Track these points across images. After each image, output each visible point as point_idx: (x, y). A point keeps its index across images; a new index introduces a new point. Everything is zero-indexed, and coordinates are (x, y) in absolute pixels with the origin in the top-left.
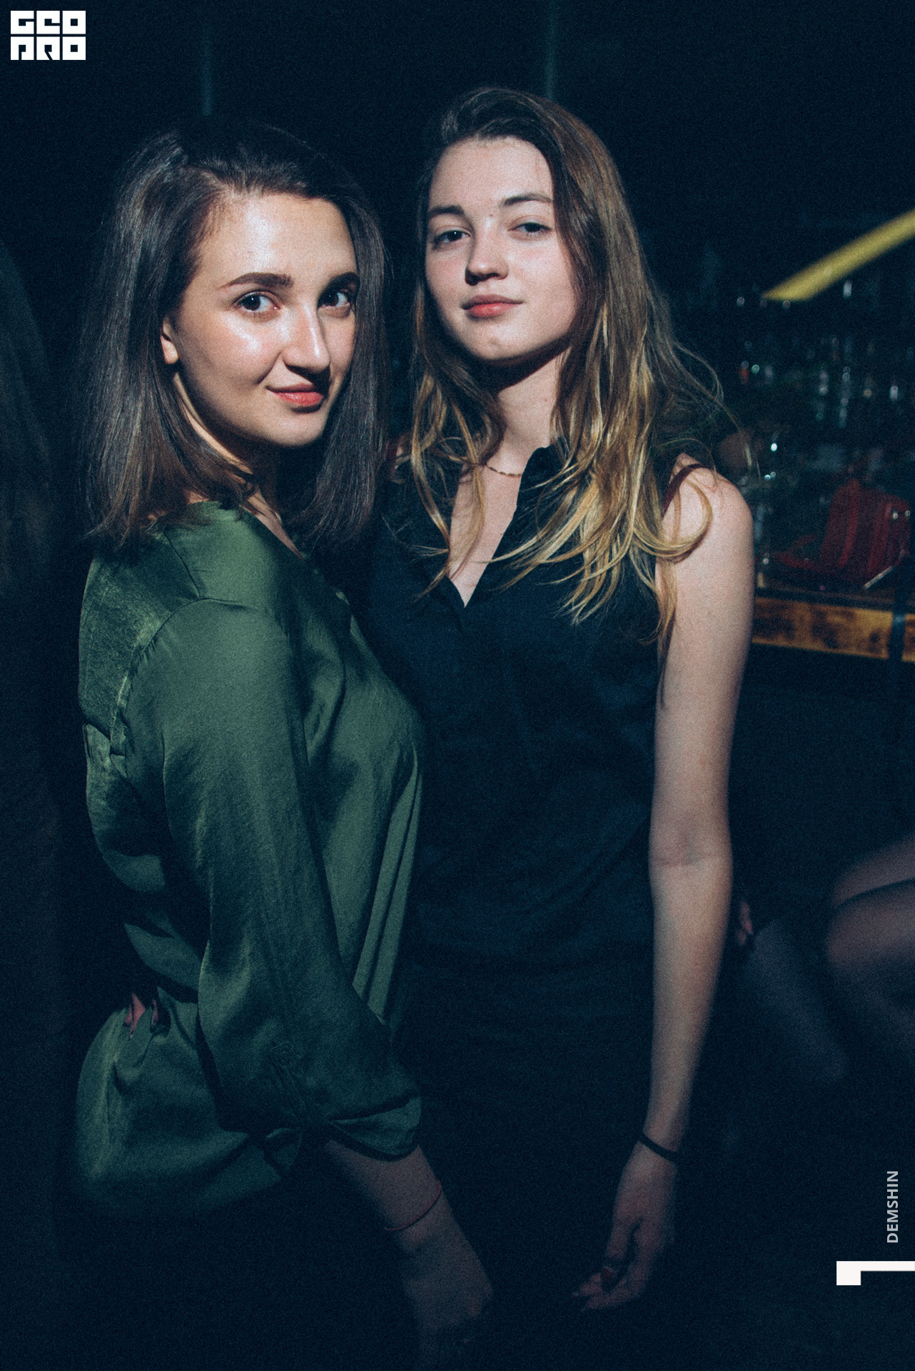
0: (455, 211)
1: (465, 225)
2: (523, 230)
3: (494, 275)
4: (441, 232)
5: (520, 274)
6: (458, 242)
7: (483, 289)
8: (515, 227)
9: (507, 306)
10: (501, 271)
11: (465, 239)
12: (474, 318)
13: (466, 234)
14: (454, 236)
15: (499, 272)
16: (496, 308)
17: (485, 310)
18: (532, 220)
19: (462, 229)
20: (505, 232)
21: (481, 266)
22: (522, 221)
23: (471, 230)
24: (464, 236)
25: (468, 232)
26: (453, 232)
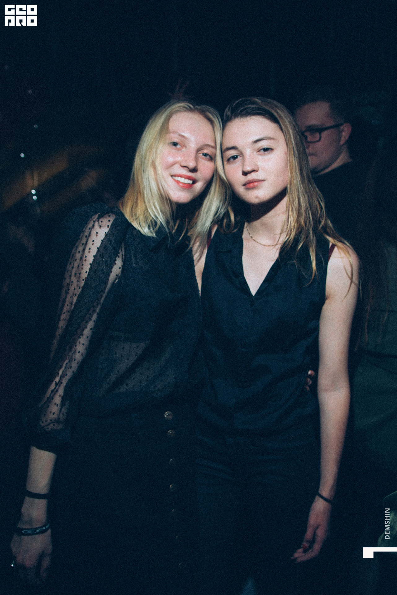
0: (234, 148)
1: (239, 153)
2: (262, 151)
3: (253, 171)
4: (230, 156)
5: (263, 169)
6: (237, 160)
7: (250, 177)
8: (259, 151)
9: (259, 182)
10: (256, 169)
11: (239, 158)
12: (248, 189)
13: (239, 156)
14: (235, 158)
15: (255, 170)
16: (256, 184)
17: (251, 185)
18: (266, 147)
19: (237, 154)
20: (255, 153)
21: (248, 168)
22: (262, 148)
23: (242, 154)
24: (239, 157)
25: (240, 155)
26: (234, 156)
